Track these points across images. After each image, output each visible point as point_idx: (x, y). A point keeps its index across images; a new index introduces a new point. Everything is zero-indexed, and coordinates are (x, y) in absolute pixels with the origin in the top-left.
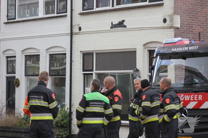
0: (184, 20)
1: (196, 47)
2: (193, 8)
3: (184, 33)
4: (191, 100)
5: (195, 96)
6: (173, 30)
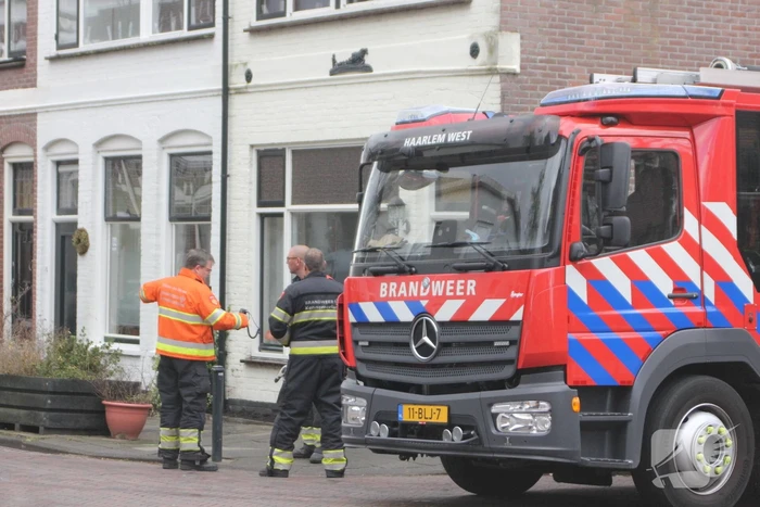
0: (535, 47)
1: (466, 135)
2: (566, 11)
3: (534, 89)
4: (448, 294)
5: (459, 282)
6: (497, 79)
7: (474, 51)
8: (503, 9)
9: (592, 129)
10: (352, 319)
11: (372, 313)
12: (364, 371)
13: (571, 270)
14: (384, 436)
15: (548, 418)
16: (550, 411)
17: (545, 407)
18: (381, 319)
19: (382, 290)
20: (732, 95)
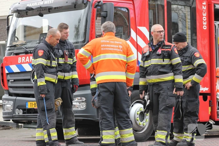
10: (7, 72)
11: (15, 69)
12: (11, 91)
14: (21, 113)
15: (84, 104)
16: (86, 101)
17: (84, 99)
18: (18, 71)
19: (19, 60)
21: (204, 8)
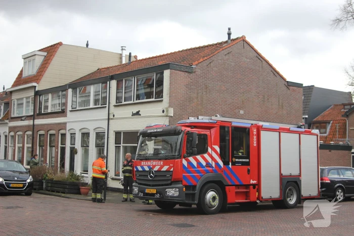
0: (176, 111)
1: (161, 130)
2: (183, 103)
3: (176, 120)
4: (157, 165)
5: (159, 162)
6: (168, 118)
7: (163, 111)
8: (170, 102)
9: (189, 129)
10: (135, 170)
11: (140, 169)
12: (138, 181)
13: (183, 160)
14: (142, 196)
15: (178, 192)
17: (177, 190)
18: (142, 170)
19: (142, 163)
20: (219, 123)
21: (255, 133)
